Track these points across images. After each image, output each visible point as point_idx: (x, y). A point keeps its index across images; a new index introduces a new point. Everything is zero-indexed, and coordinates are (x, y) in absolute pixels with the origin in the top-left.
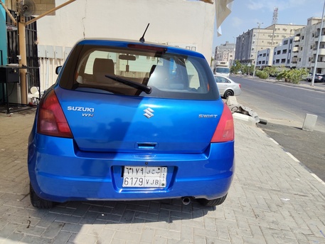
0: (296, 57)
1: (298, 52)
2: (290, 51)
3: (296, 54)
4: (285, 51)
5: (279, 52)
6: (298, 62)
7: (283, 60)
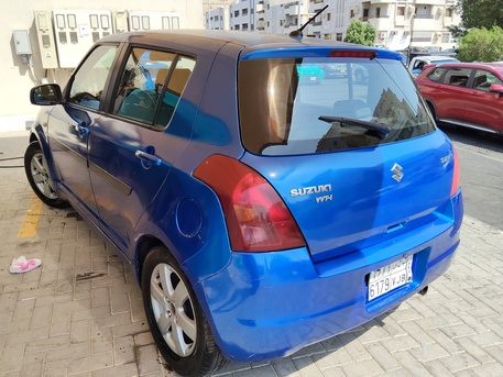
0: (262, 19)
1: (263, 11)
2: (252, 11)
3: (261, 16)
4: (245, 11)
5: (237, 13)
6: (266, 27)
7: (245, 26)
